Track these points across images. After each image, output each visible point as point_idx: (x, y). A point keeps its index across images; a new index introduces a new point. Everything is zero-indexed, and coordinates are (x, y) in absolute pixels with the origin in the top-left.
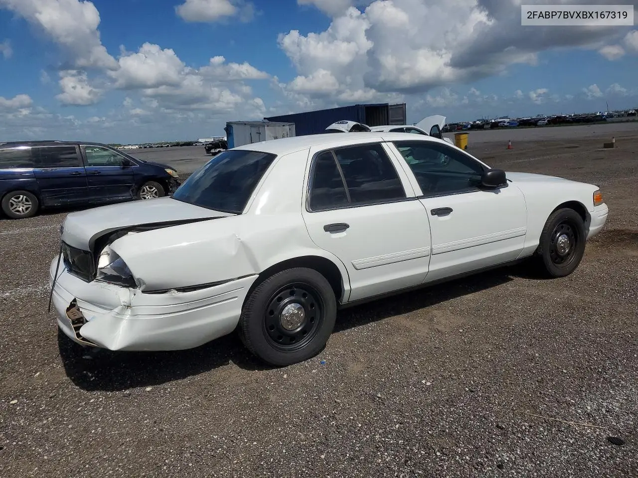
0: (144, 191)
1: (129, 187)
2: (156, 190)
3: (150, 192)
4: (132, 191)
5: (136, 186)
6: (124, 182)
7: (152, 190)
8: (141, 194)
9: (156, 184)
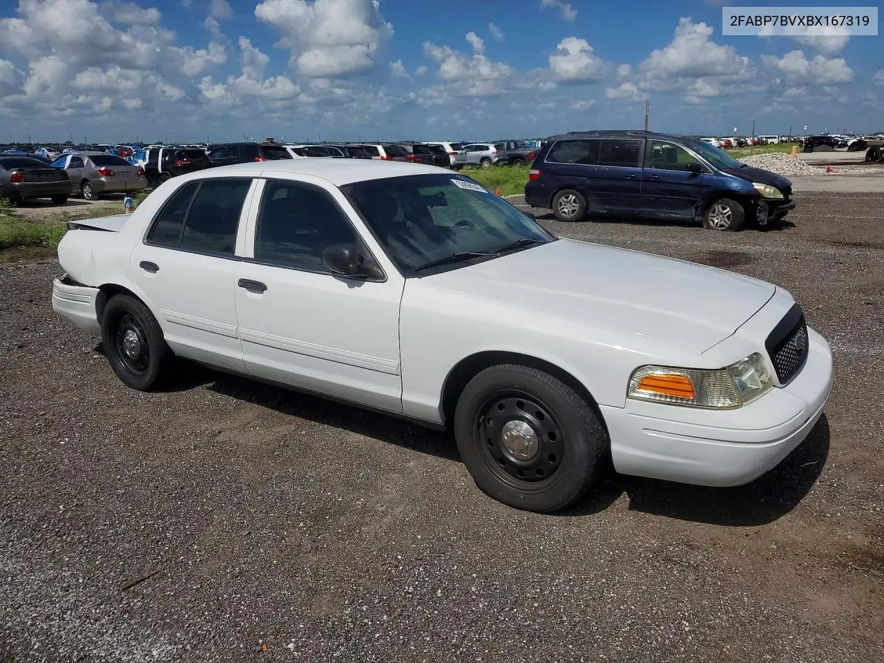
0: (714, 212)
1: (693, 202)
2: (730, 213)
3: (721, 213)
4: (696, 208)
5: (702, 203)
6: (686, 194)
7: (725, 211)
8: (710, 214)
9: (732, 203)
